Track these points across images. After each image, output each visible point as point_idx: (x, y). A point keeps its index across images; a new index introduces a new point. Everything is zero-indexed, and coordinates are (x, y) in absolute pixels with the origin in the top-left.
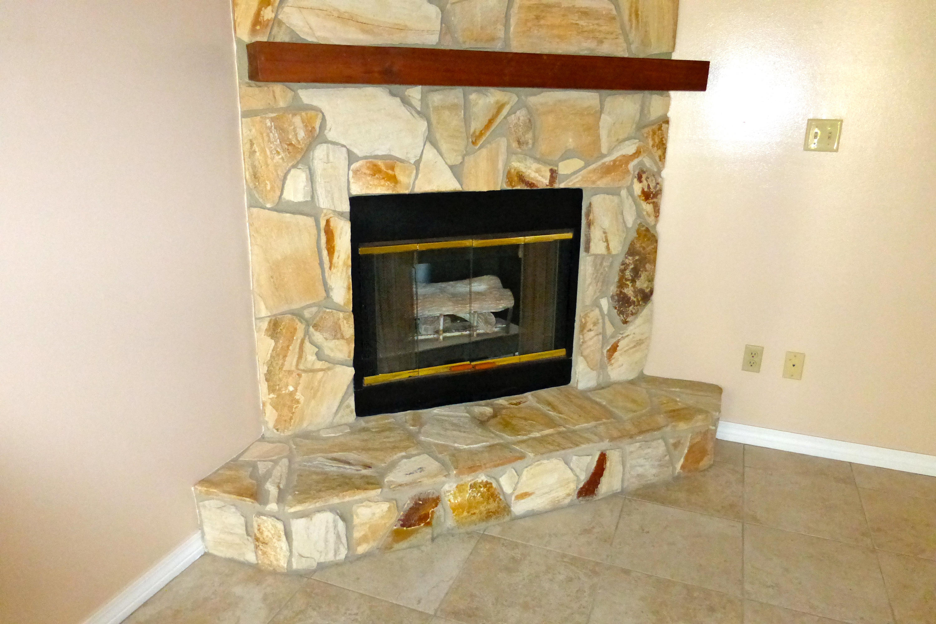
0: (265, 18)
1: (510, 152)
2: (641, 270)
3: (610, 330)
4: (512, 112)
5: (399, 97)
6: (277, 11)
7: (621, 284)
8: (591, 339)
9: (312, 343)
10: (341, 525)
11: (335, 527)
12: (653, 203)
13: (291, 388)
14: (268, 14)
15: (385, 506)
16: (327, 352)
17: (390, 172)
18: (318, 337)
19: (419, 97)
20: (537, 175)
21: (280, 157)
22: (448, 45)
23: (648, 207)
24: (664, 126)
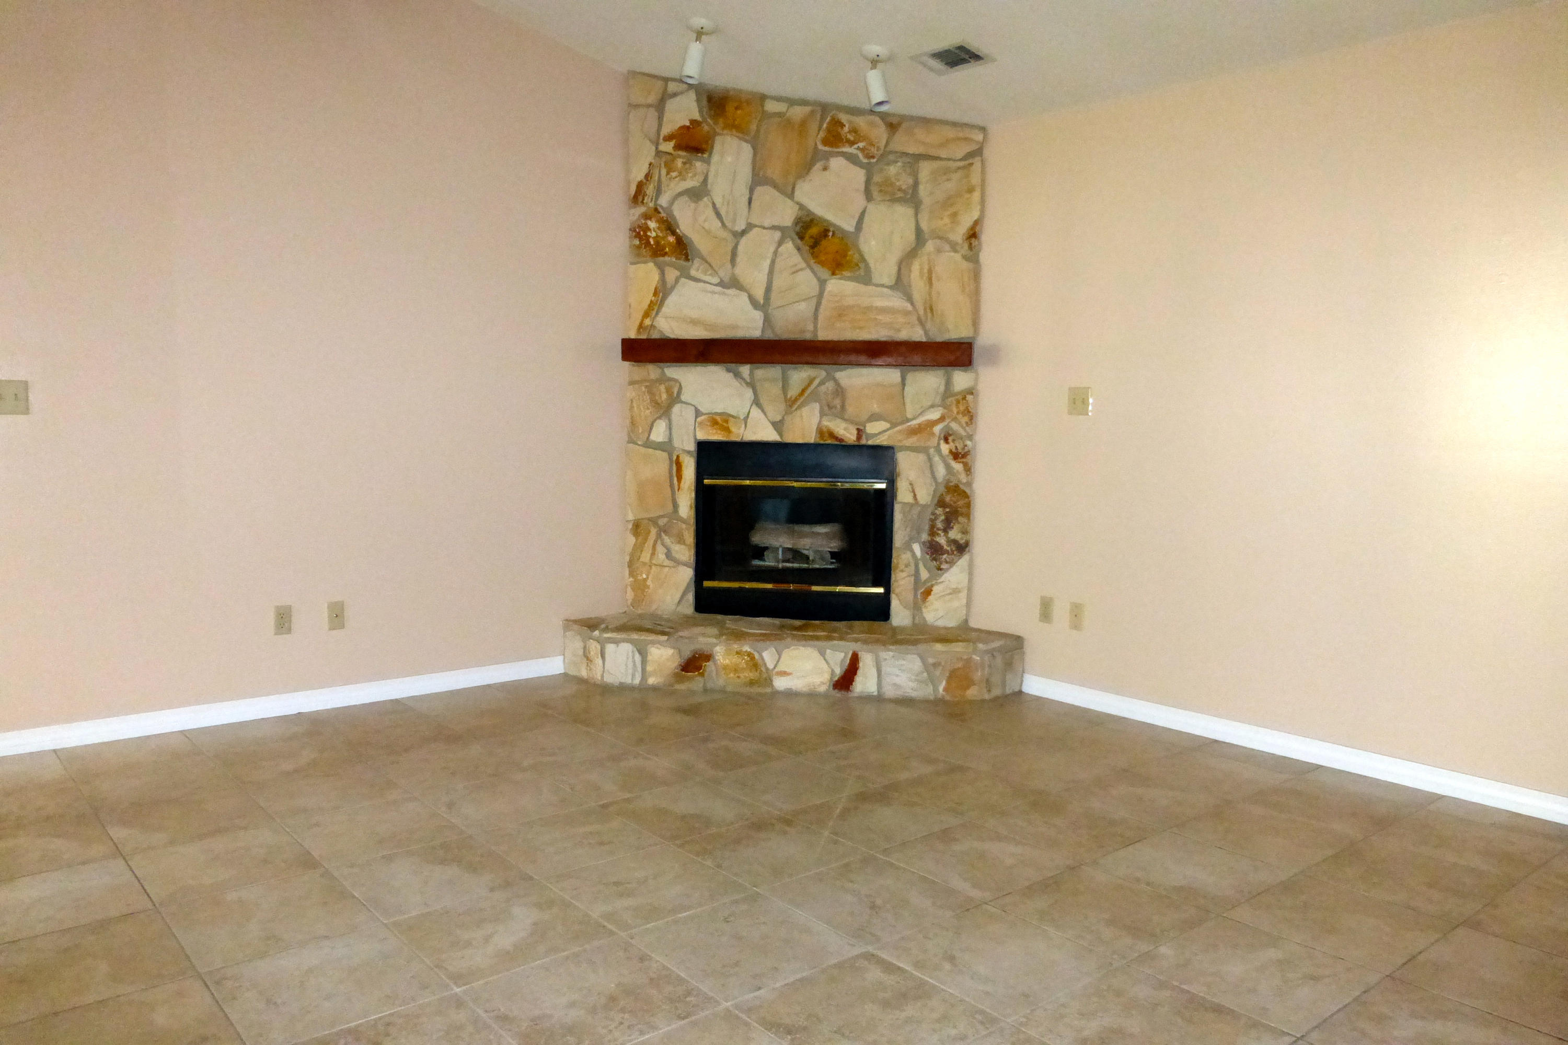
0: (646, 325)
1: (822, 414)
2: (954, 522)
3: (924, 574)
4: (822, 383)
5: (733, 372)
6: (654, 320)
7: (933, 532)
8: (904, 578)
9: (663, 544)
10: (638, 657)
11: (633, 657)
12: (963, 462)
13: (644, 576)
14: (648, 322)
15: (670, 652)
16: (674, 554)
17: (725, 424)
18: (667, 540)
19: (748, 372)
20: (845, 433)
21: (649, 411)
22: (769, 335)
23: (957, 466)
24: (969, 398)
